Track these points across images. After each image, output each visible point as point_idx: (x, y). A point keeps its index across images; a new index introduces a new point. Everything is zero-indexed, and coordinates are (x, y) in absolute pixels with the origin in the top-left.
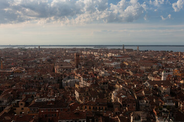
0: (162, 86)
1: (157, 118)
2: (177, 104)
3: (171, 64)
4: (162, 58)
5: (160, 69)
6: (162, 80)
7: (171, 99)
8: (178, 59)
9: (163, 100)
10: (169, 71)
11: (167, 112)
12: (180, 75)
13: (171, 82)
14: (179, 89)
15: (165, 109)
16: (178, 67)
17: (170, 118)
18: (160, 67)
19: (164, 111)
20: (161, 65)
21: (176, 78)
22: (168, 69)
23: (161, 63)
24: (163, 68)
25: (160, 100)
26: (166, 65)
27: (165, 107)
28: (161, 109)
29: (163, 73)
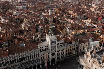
0: (49, 18)
1: (46, 34)
2: (56, 27)
3: (54, 6)
4: (49, 2)
5: (48, 9)
6: (49, 14)
7: (53, 24)
8: (57, 2)
9: (49, 25)
10: (53, 9)
11: (51, 31)
12: (58, 11)
13: (54, 15)
14: (58, 18)
15: (50, 30)
16: (57, 7)
17: (52, 34)
18: (48, 7)
19: (50, 31)
20: (48, 6)
21: (56, 13)
22: (52, 8)
23: (49, 5)
24: (50, 8)
25: (48, 25)
26: (52, 6)
27: (50, 28)
29: (49, 11)
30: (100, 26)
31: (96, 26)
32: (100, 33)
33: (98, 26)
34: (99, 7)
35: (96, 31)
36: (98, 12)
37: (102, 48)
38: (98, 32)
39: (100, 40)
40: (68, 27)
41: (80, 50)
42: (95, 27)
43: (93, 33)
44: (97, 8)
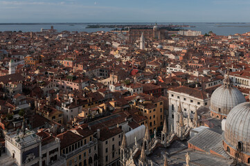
0: (10, 83)
1: (5, 133)
2: (33, 105)
3: (21, 50)
4: (7, 42)
5: (5, 59)
6: (10, 73)
7: (25, 99)
8: (30, 42)
9: (13, 103)
10: (19, 60)
11: (20, 119)
12: (34, 63)
13: (22, 74)
14: (35, 82)
15: (17, 116)
16: (31, 53)
17: (25, 127)
18: (5, 55)
19: (16, 120)
20: (6, 52)
21: (29, 68)
22: (17, 57)
23: (6, 49)
24: (10, 56)
25: (9, 104)
26: (14, 51)
27: (16, 113)
28: (11, 118)
29: (10, 64)
30: (139, 89)
31: (130, 89)
32: (142, 104)
33: (136, 90)
34: (127, 48)
35: (134, 101)
36: (128, 58)
37: (156, 141)
38: (137, 102)
39: (145, 121)
40: (66, 101)
41: (107, 160)
42: (129, 93)
43: (129, 108)
44: (123, 50)
